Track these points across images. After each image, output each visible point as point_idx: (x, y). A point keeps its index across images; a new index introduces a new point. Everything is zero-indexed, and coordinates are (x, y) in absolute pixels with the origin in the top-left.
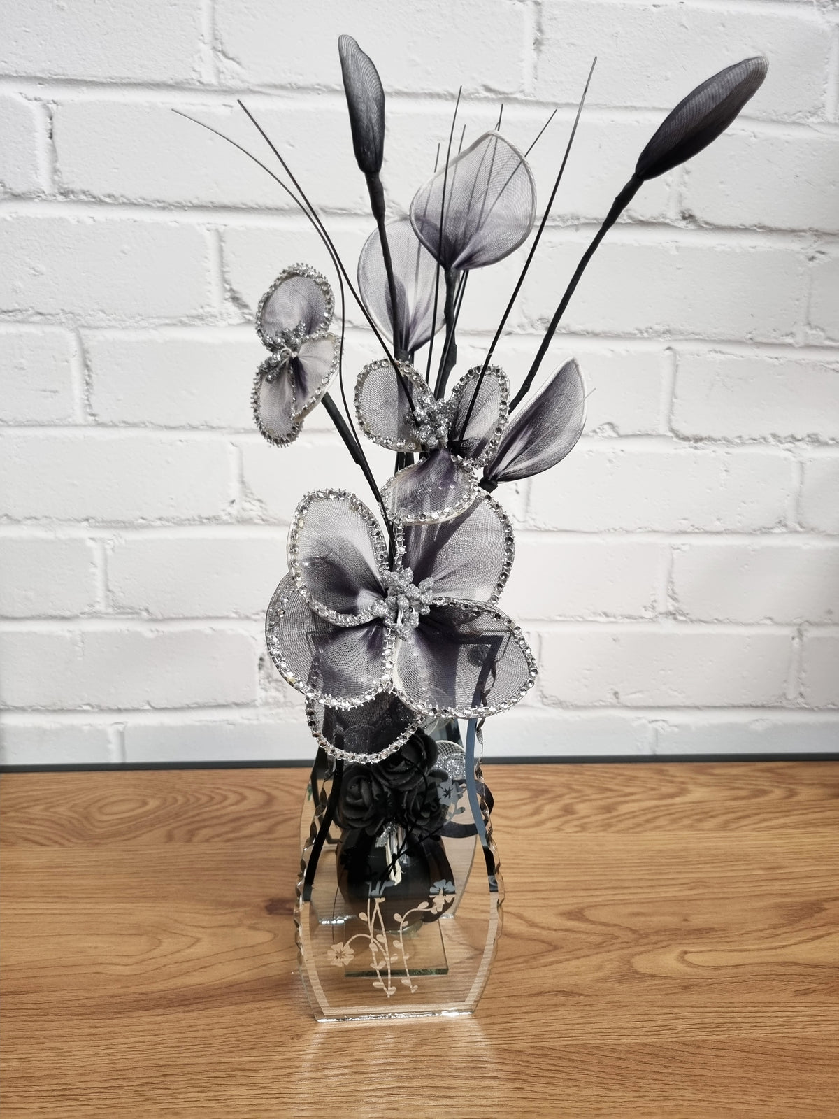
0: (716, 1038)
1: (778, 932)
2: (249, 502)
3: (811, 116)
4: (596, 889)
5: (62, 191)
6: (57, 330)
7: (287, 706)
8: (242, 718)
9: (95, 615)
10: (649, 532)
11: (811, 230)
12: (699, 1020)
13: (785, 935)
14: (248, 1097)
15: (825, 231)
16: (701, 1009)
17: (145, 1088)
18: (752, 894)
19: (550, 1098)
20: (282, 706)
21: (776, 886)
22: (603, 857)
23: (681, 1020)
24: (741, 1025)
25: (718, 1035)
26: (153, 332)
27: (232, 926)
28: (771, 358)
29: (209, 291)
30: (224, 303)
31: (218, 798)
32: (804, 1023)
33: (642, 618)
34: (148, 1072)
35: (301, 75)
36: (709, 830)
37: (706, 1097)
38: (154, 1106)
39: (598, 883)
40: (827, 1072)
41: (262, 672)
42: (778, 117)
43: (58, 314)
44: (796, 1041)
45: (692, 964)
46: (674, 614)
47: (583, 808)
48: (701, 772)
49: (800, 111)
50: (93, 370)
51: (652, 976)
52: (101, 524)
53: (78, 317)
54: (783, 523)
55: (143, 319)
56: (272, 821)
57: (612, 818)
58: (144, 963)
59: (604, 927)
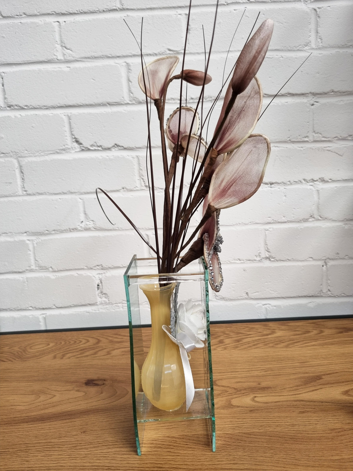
0: (259, 431)
1: (299, 388)
2: (89, 221)
3: (305, 47)
4: (224, 373)
5: (8, 106)
6: (9, 159)
7: (110, 304)
8: (92, 310)
9: (31, 271)
10: (254, 223)
11: (310, 93)
12: (253, 424)
13: (301, 389)
14: (57, 455)
15: (317, 93)
16: (255, 420)
17: (18, 452)
18: (290, 373)
19: (180, 455)
20: (108, 304)
21: (303, 370)
22: (231, 360)
23: (245, 424)
24: (271, 426)
25: (260, 430)
26: (46, 157)
27: (70, 390)
28: (300, 147)
29: (67, 139)
30: (73, 143)
31: (78, 342)
32: (299, 425)
33: (255, 260)
34: (21, 446)
35: (95, 52)
36: (281, 348)
37: (248, 454)
38: (20, 459)
39: (226, 370)
40: (304, 444)
41: (99, 290)
42: (291, 49)
43: (10, 153)
44: (294, 432)
45: (257, 401)
46: (269, 258)
47: (227, 341)
48: (282, 325)
49: (300, 45)
50: (24, 173)
51: (238, 407)
52: (32, 234)
53: (17, 154)
54: (313, 216)
55: (42, 152)
56: (97, 350)
57: (239, 344)
58: (31, 405)
59: (223, 388)
